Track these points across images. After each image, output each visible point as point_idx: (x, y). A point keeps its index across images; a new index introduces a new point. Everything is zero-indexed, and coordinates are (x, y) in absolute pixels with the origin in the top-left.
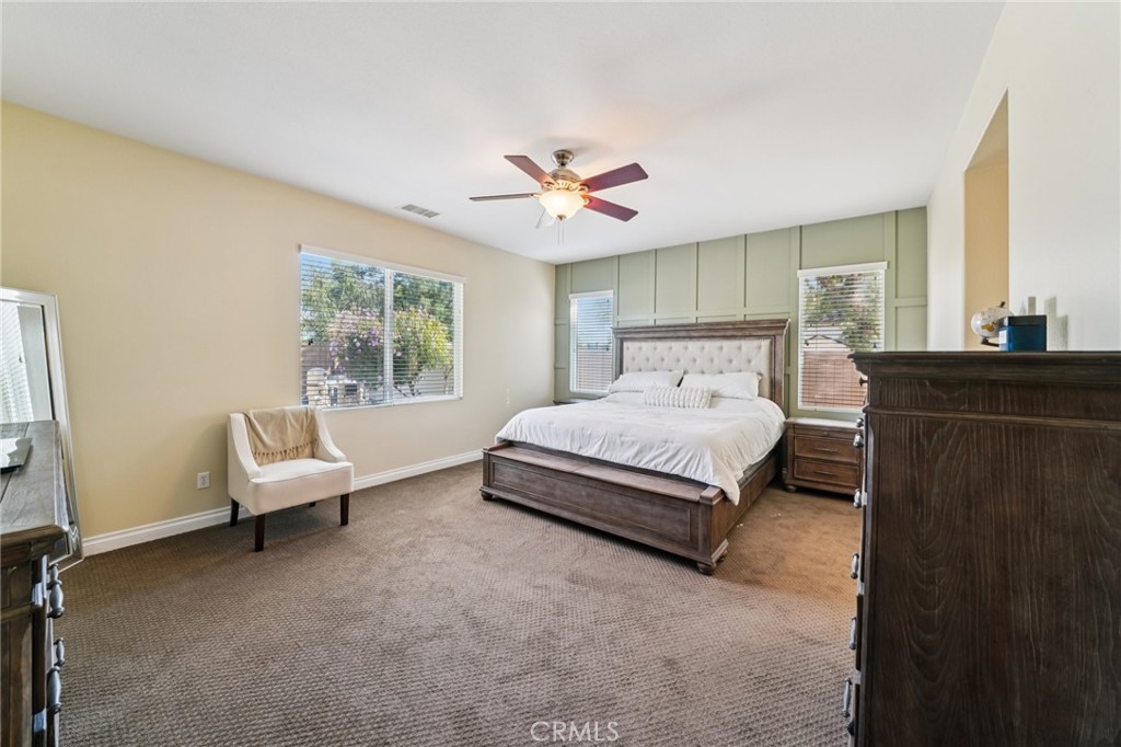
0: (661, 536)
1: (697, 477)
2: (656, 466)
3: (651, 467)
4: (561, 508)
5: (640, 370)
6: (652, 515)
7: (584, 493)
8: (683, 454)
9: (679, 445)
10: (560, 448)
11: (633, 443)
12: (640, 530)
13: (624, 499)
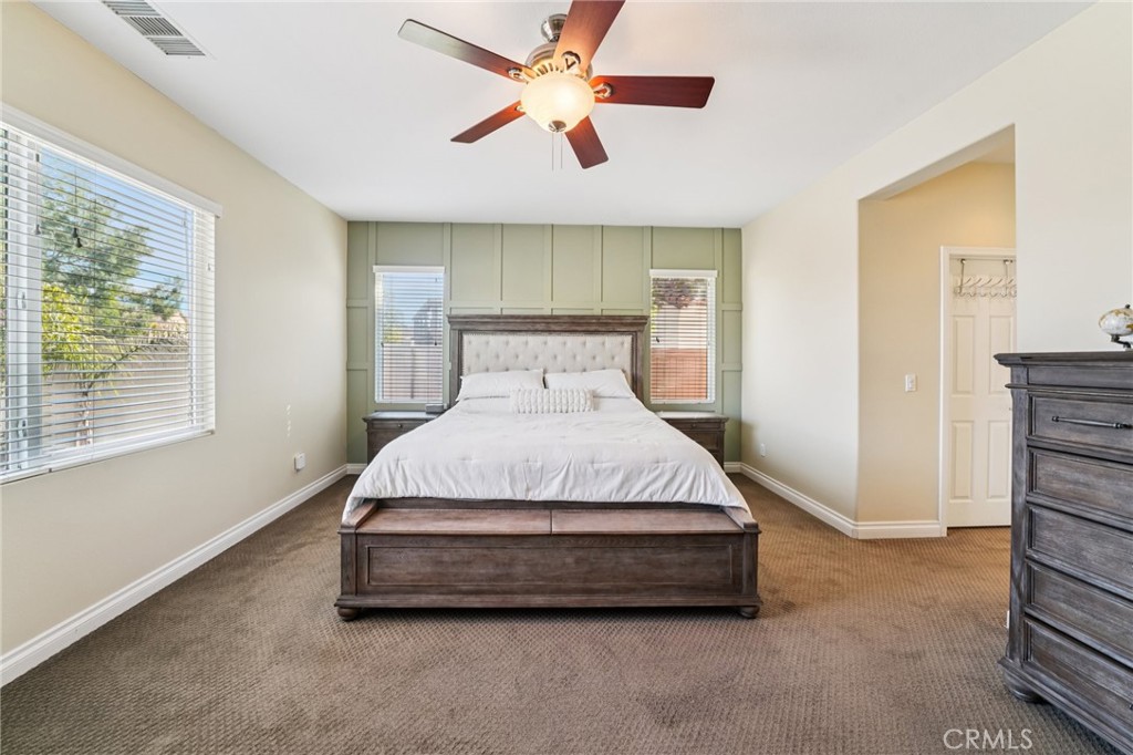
0: (694, 589)
1: (709, 500)
2: (651, 496)
3: (645, 498)
4: (528, 592)
5: (487, 370)
6: (681, 565)
7: (570, 560)
8: (684, 473)
9: (677, 463)
10: (492, 496)
11: (614, 471)
12: (662, 589)
13: (639, 553)
